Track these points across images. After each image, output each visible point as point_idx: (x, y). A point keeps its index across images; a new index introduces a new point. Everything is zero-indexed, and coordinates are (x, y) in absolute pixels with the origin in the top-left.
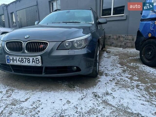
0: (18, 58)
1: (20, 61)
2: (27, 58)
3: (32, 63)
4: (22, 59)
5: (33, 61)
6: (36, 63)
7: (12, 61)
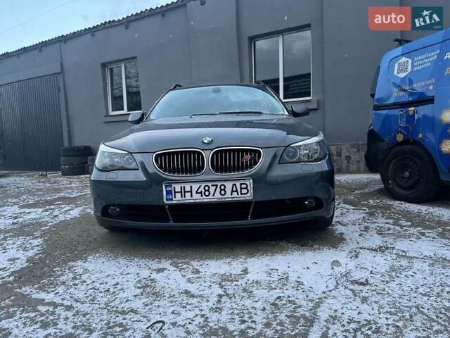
0: (195, 187)
1: (201, 193)
2: (219, 184)
3: (232, 194)
4: (207, 188)
5: (234, 189)
6: (241, 194)
7: (180, 194)
